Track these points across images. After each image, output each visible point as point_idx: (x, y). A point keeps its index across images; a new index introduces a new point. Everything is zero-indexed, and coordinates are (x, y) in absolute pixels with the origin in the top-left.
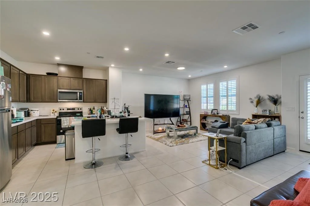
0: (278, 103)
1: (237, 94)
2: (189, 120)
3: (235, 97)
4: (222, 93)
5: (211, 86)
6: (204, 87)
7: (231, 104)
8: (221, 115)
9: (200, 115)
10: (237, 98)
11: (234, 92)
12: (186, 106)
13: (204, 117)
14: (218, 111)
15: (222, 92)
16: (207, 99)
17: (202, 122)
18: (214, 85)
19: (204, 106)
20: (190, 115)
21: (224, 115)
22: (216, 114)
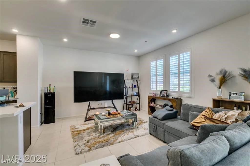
1: (191, 71)
2: (138, 102)
3: (189, 75)
5: (161, 62)
6: (153, 64)
7: (183, 84)
8: (170, 97)
9: (149, 96)
10: (191, 76)
11: (187, 67)
12: (134, 85)
13: (152, 99)
14: (168, 92)
15: (173, 69)
16: (156, 78)
17: (150, 105)
18: (164, 60)
19: (153, 87)
20: (139, 97)
21: (174, 98)
22: (165, 96)
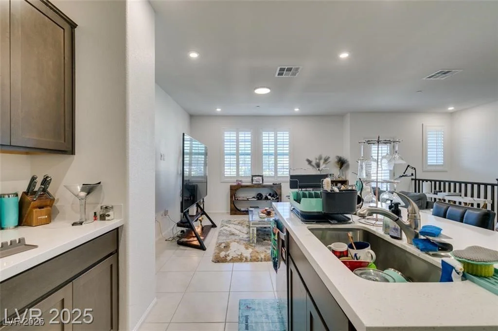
0: (345, 166)
1: (290, 153)
3: (288, 157)
4: (269, 150)
5: (246, 136)
7: (281, 167)
9: (231, 186)
10: (290, 158)
11: (286, 149)
14: (263, 178)
15: (267, 148)
16: (238, 158)
17: (234, 199)
18: (252, 134)
22: (261, 183)
